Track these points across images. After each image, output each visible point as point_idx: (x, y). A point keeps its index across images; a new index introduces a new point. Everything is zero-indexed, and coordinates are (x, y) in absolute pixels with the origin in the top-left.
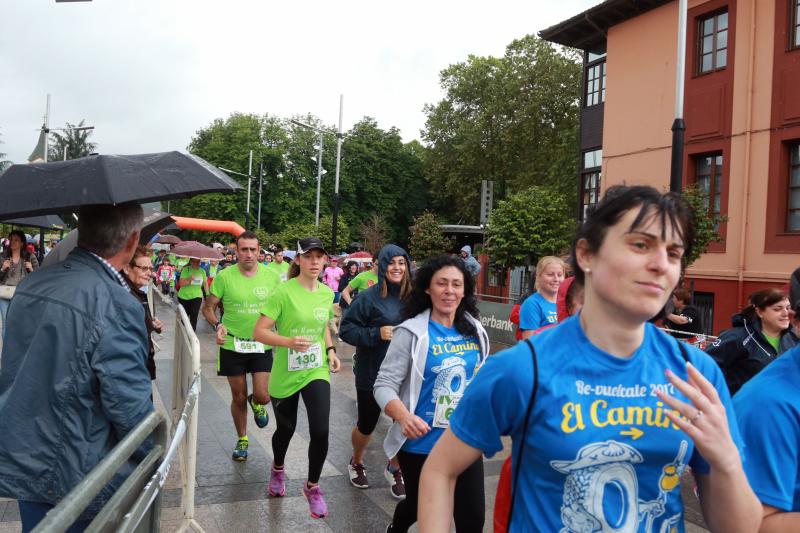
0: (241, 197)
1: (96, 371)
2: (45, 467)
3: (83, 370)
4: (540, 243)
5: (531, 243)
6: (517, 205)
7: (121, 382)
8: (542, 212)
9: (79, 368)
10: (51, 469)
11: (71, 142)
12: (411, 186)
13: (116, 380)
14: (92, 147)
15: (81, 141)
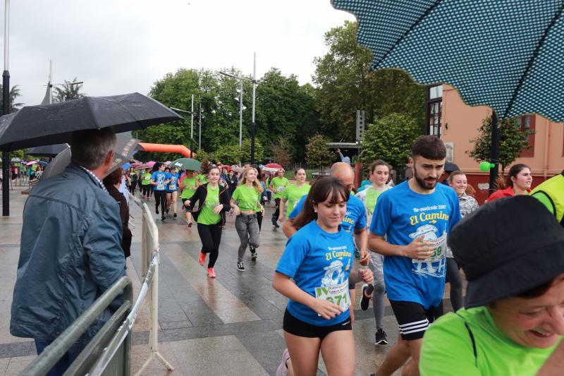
0: (187, 128)
1: (86, 250)
2: (54, 316)
3: (78, 248)
4: (399, 153)
5: (392, 154)
6: (382, 127)
7: (104, 257)
8: (400, 131)
9: (75, 248)
10: (58, 318)
11: (68, 93)
12: (306, 116)
13: (100, 256)
15: (75, 92)
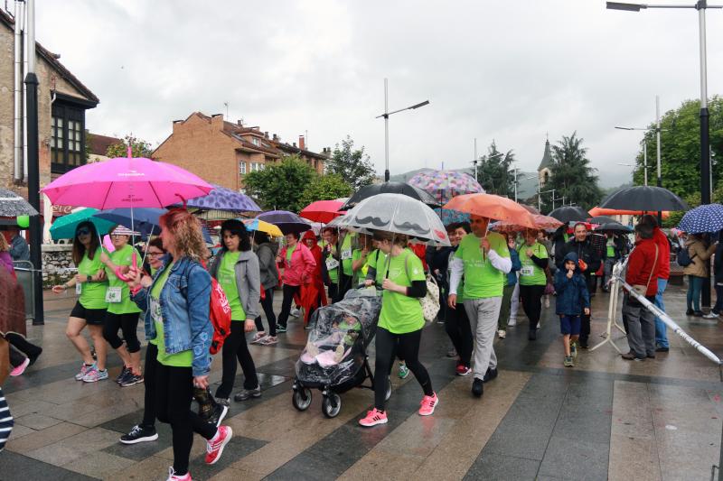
11: (567, 150)
14: (583, 152)
15: (574, 148)
